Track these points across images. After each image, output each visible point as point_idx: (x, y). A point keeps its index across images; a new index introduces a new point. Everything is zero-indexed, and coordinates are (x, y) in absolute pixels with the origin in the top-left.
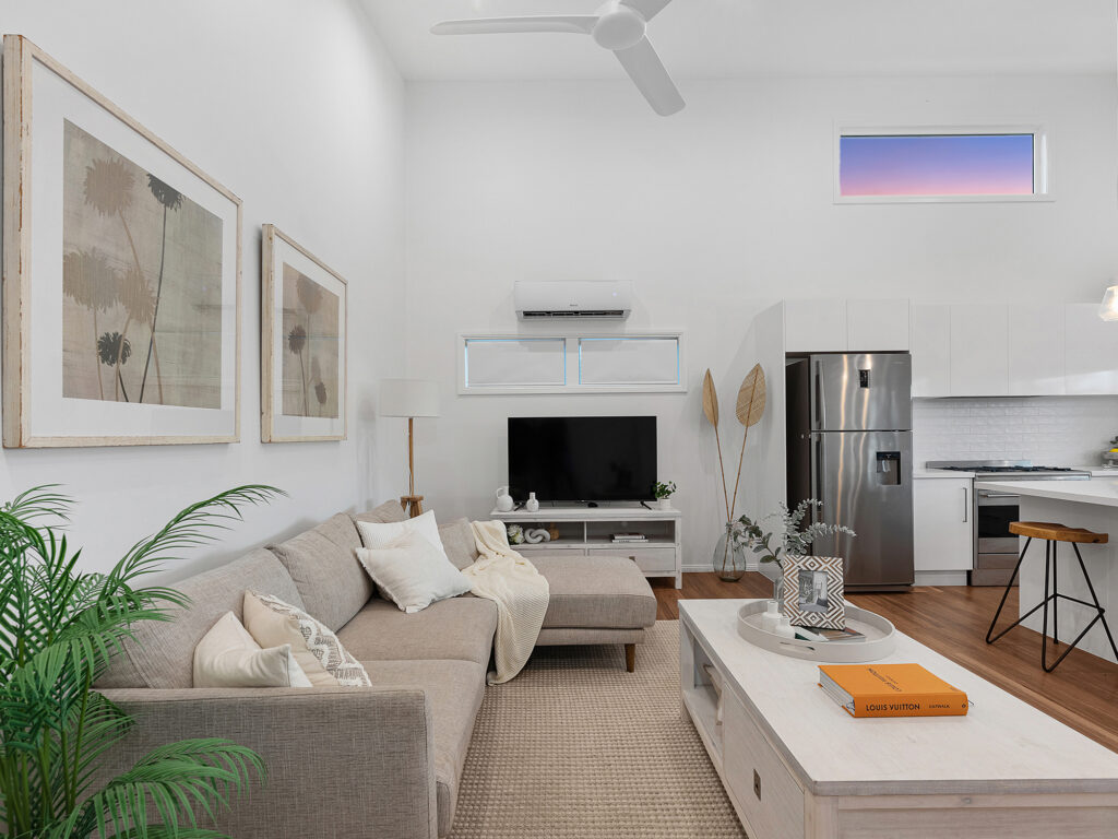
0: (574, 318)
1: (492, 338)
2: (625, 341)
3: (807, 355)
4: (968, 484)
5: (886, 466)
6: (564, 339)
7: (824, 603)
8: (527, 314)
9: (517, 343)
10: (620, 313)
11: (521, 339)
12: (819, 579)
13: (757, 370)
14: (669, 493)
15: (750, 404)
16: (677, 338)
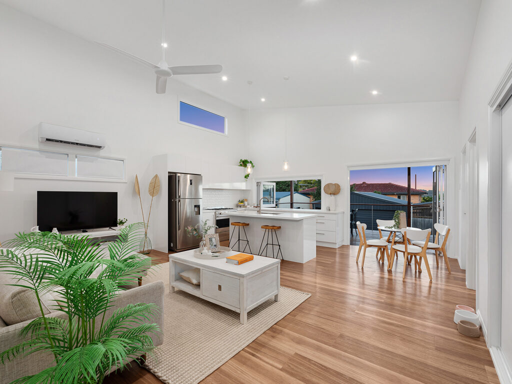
0: (75, 146)
1: (21, 148)
2: (99, 159)
3: (176, 173)
4: (214, 214)
5: (196, 209)
6: (68, 155)
7: (215, 246)
8: (48, 140)
9: (38, 153)
10: (100, 147)
11: (40, 151)
12: (213, 240)
13: (156, 176)
14: (124, 223)
15: (154, 189)
16: (123, 161)
